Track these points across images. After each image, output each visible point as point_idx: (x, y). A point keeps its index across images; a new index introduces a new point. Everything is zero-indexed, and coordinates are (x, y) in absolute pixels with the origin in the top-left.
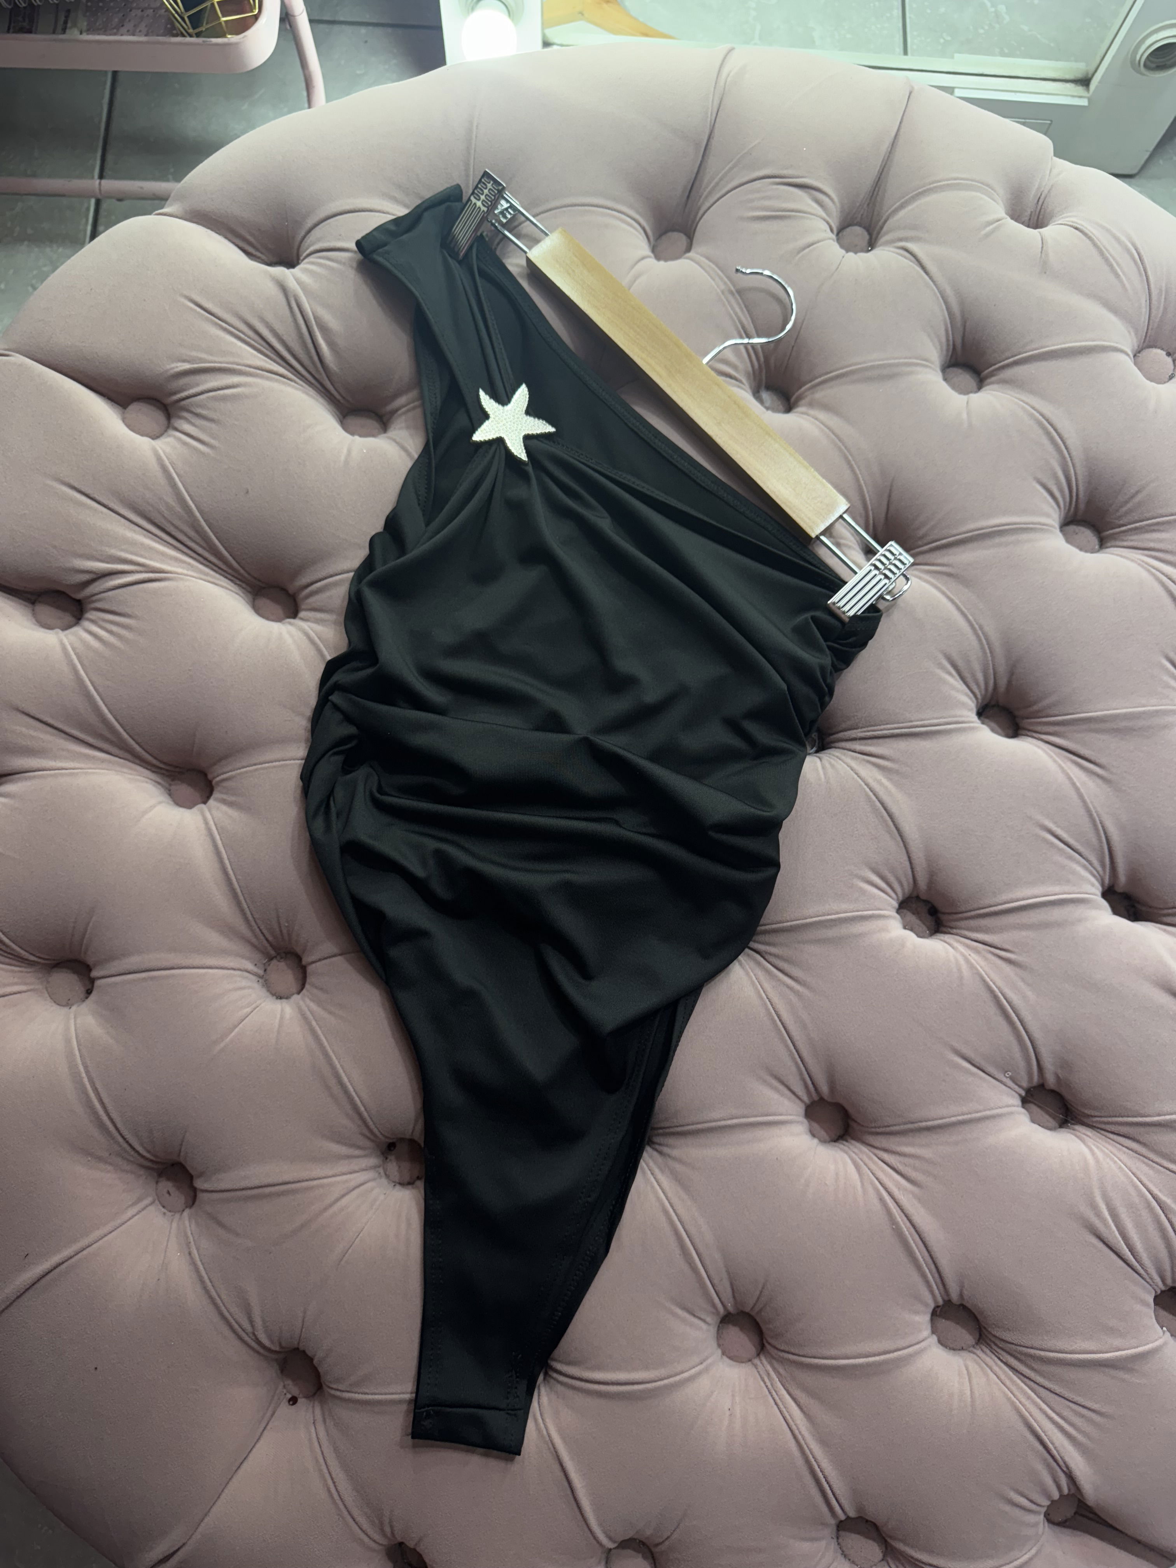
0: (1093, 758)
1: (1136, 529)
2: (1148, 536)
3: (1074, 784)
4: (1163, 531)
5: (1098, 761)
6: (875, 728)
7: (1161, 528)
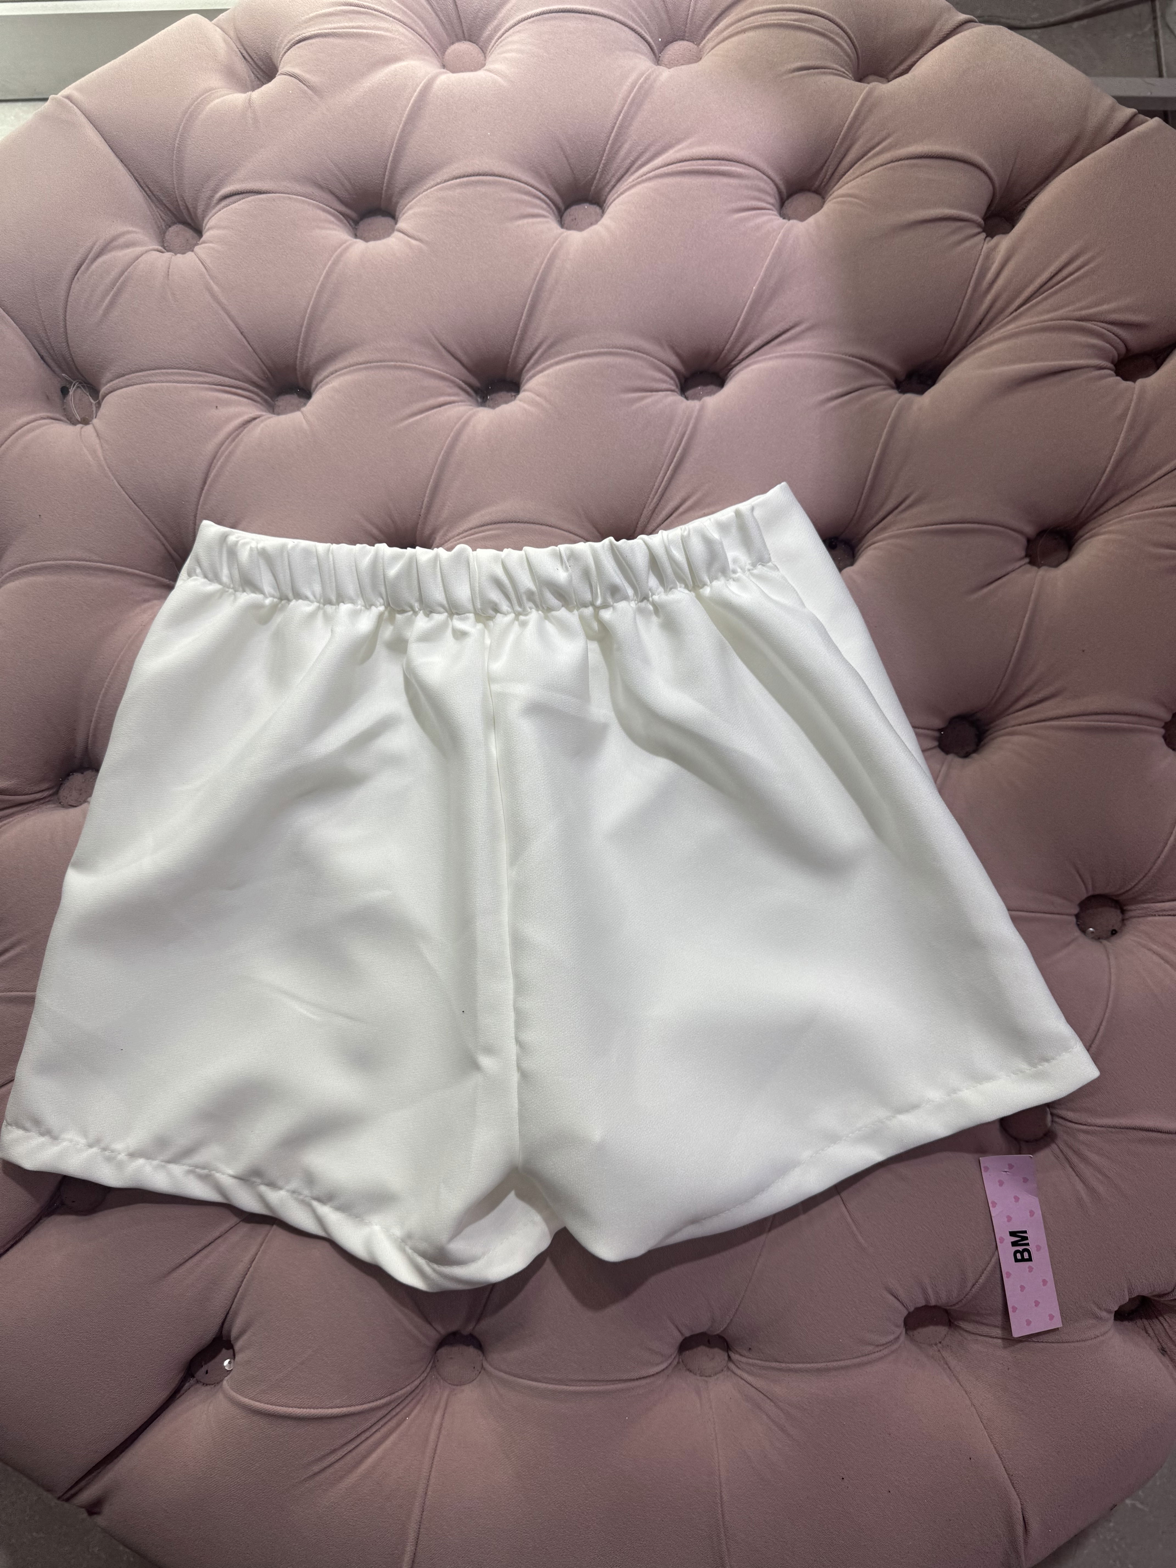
0: (787, 327)
2: (619, 160)
3: (799, 356)
4: (623, 144)
5: (791, 324)
6: (654, 490)
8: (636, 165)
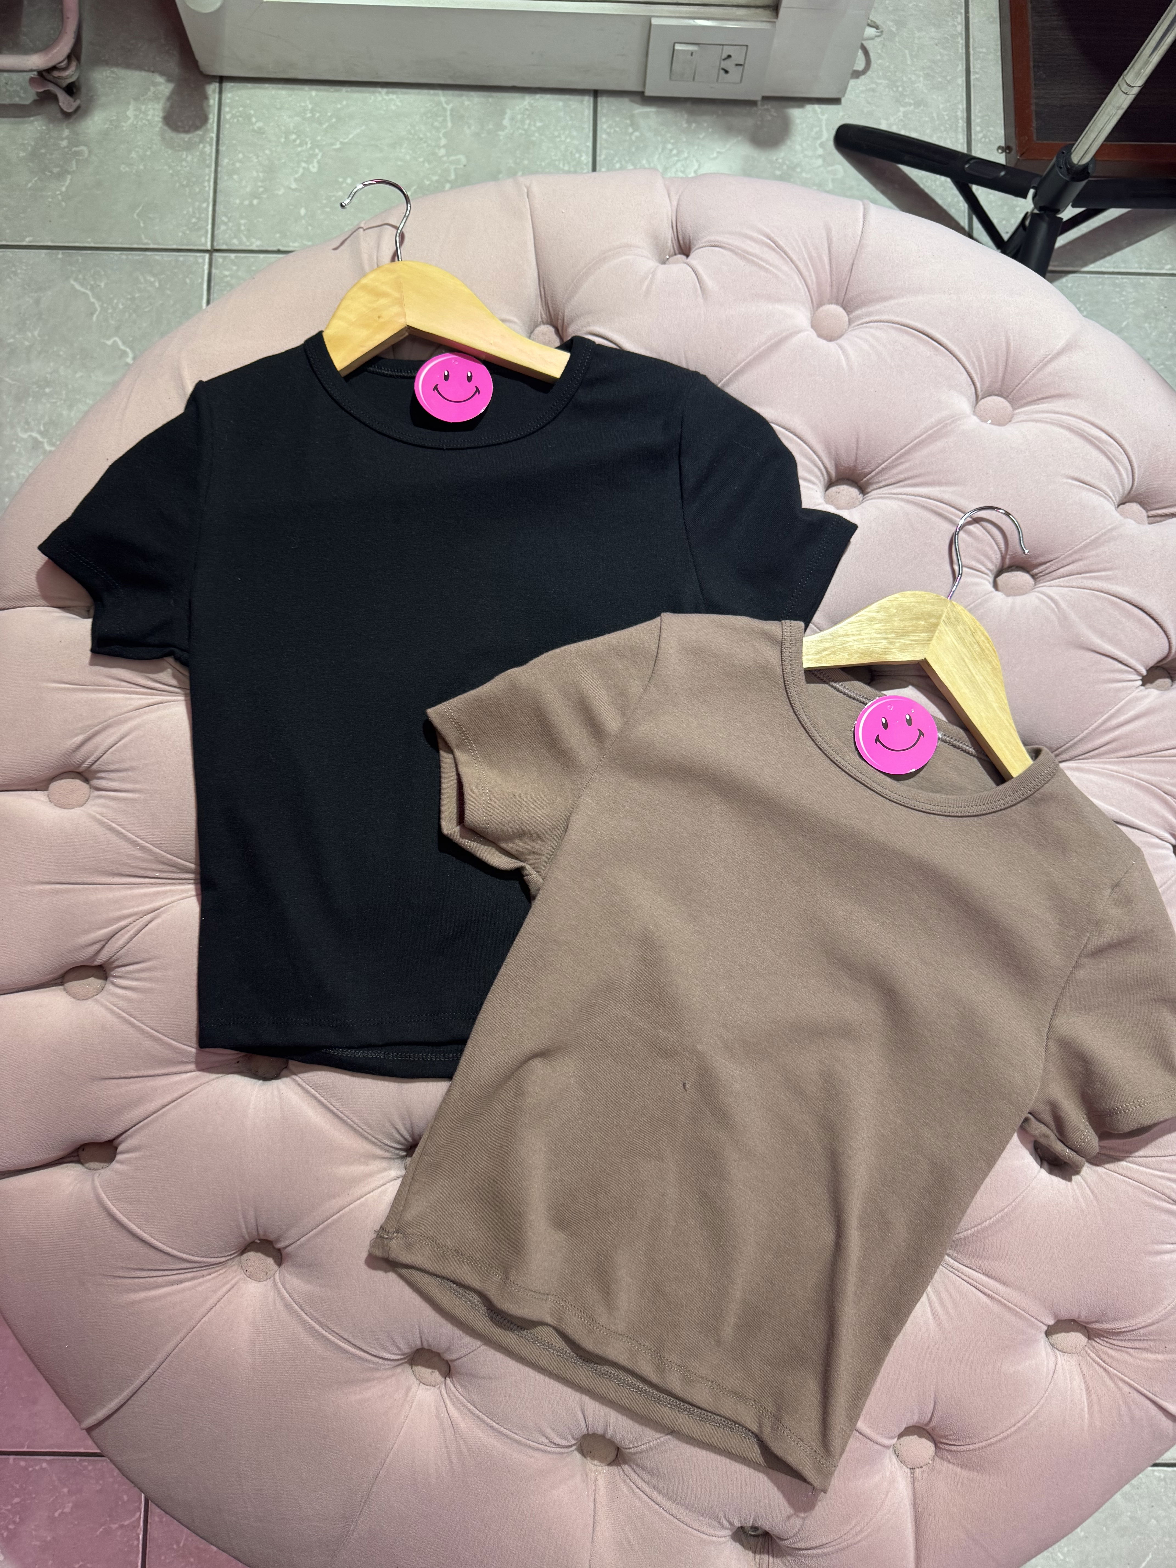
1: (883, 469)
2: (895, 471)
4: (902, 463)
7: (903, 460)
8: (906, 483)
